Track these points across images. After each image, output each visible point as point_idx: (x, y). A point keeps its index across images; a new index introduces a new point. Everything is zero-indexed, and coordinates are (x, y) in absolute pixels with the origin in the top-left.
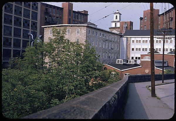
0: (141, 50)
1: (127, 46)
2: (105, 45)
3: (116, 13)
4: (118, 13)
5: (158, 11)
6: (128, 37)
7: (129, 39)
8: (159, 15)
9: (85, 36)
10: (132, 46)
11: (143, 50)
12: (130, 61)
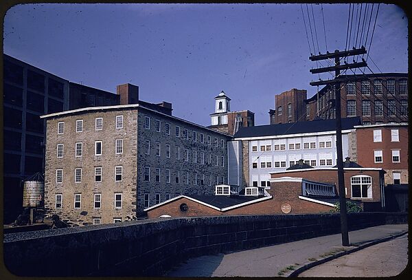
0: (273, 165)
1: (241, 158)
2: (191, 156)
3: (219, 97)
4: (224, 96)
5: (305, 92)
6: (243, 139)
7: (245, 144)
8: (307, 102)
9: (136, 132)
10: (253, 159)
11: (277, 165)
12: (249, 191)
